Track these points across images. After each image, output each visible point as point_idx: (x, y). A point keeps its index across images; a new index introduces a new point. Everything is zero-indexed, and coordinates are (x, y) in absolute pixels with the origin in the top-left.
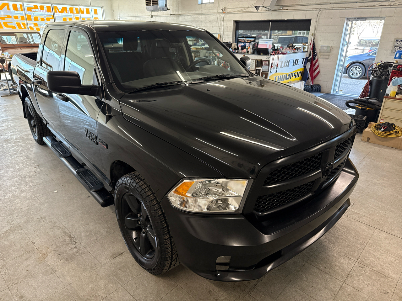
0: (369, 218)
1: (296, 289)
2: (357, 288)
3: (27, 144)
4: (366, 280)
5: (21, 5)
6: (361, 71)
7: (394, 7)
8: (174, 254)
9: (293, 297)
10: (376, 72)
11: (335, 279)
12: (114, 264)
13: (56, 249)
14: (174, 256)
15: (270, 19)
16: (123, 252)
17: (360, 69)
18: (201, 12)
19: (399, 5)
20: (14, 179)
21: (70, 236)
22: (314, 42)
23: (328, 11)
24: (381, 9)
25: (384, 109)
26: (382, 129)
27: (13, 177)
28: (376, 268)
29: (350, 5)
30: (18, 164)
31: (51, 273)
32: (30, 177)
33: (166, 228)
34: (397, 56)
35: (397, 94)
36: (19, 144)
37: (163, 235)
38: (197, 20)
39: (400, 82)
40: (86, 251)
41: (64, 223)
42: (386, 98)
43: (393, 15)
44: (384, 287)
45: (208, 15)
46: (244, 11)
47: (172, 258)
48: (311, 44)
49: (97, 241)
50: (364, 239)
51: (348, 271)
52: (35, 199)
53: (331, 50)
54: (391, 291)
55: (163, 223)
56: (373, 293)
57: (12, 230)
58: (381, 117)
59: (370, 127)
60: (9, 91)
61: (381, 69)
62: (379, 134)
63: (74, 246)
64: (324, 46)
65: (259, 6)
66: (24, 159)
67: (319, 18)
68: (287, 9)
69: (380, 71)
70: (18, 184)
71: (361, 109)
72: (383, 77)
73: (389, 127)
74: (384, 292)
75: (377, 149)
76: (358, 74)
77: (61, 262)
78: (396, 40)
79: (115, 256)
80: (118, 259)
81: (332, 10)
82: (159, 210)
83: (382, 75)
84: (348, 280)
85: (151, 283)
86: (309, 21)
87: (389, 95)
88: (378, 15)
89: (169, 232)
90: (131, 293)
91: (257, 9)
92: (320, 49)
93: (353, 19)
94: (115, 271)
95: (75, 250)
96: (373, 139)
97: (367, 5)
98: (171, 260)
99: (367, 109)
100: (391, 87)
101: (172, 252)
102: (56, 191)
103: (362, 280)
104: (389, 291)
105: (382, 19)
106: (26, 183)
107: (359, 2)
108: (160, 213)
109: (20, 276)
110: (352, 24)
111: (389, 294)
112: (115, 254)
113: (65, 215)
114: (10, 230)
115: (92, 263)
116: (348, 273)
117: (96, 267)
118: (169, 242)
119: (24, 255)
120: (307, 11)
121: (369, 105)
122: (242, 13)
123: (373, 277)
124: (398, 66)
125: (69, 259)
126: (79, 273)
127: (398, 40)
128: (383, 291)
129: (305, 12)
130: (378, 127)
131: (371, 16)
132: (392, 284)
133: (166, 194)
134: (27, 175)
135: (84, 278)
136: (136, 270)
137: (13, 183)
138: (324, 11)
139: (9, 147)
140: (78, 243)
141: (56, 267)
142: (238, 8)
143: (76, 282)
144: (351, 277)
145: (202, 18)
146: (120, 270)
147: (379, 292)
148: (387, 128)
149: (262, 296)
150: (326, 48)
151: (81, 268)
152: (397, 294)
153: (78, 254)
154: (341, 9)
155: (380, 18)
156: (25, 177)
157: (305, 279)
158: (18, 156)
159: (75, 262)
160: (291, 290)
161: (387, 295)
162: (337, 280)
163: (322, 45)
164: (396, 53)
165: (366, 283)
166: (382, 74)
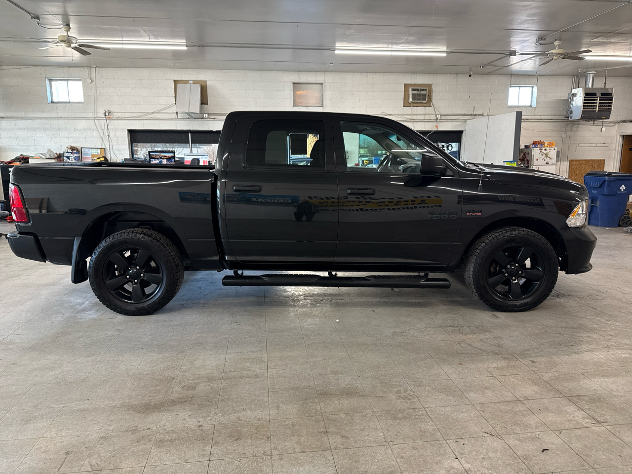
15: (191, 129)
18: (56, 116)
46: (146, 117)
68: (214, 119)
122: (143, 120)
133: (565, 221)
142: (134, 113)
145: (59, 124)
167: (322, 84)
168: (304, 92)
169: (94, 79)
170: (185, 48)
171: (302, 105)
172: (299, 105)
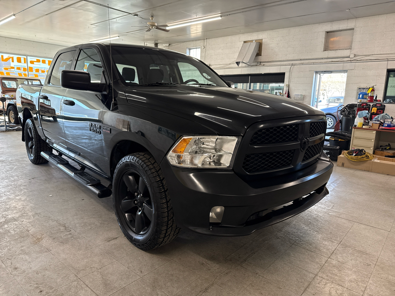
0: (349, 215)
1: (285, 262)
2: (341, 262)
3: (22, 164)
4: (349, 256)
5: (24, 58)
6: (333, 122)
7: (354, 62)
8: (169, 220)
9: (282, 268)
10: (344, 112)
11: (320, 255)
12: (109, 245)
13: (51, 235)
14: (170, 222)
15: (249, 73)
16: (117, 237)
17: (332, 120)
18: (188, 69)
19: (357, 60)
20: (9, 187)
21: (65, 226)
22: (288, 91)
23: (299, 66)
24: (343, 64)
25: (354, 139)
26: (354, 154)
27: (8, 186)
28: (358, 248)
29: (317, 61)
30: (12, 177)
31: (46, 252)
32: (25, 186)
33: (163, 193)
34: (361, 97)
35: (363, 125)
36: (15, 164)
37: (161, 198)
38: (184, 75)
39: (365, 114)
40: (81, 237)
41: (58, 217)
42: (355, 128)
43: (354, 69)
44: (367, 261)
45: (195, 71)
46: (227, 67)
47: (168, 224)
48: (286, 93)
49: (92, 230)
50: (345, 229)
51: (332, 250)
52: (30, 201)
53: (304, 98)
54: (373, 263)
55: (161, 188)
56: (357, 265)
57: (6, 222)
58: (353, 146)
59: (343, 154)
60: (5, 127)
61: (348, 109)
62: (352, 158)
63: (69, 233)
64: (298, 95)
65: (240, 62)
66: (19, 174)
67: (292, 72)
68: (264, 65)
69: (348, 111)
70: (13, 191)
71: (334, 140)
72: (351, 115)
73: (360, 152)
74: (367, 264)
75: (352, 171)
76: (331, 124)
77: (56, 244)
78: (359, 89)
79: (109, 240)
80: (113, 242)
81: (302, 66)
82: (157, 177)
83: (350, 115)
84: (333, 256)
85: (145, 258)
86: (283, 74)
87: (357, 126)
88: (341, 69)
89: (166, 197)
90: (126, 265)
91: (237, 65)
92: (294, 97)
93: (321, 73)
94: (110, 250)
95: (69, 236)
96: (347, 163)
97: (331, 61)
98: (167, 227)
99: (340, 140)
100: (358, 119)
101: (168, 216)
102: (51, 195)
103: (346, 256)
104: (371, 264)
105: (345, 72)
106: (21, 190)
107: (325, 59)
108: (159, 180)
109: (14, 254)
110: (320, 76)
111: (371, 266)
112: (109, 239)
113: (59, 212)
114: (5, 222)
115: (87, 244)
116: (333, 251)
117: (91, 248)
118: (166, 206)
119: (19, 239)
120: (281, 66)
121: (340, 136)
122: (225, 69)
123: (356, 254)
124: (362, 104)
125: (64, 242)
126: (74, 251)
127: (360, 89)
128: (365, 264)
129: (279, 67)
130: (350, 153)
131: (336, 69)
132: (374, 259)
133: (165, 156)
134: (22, 185)
135: (78, 255)
136: (130, 250)
137: (8, 190)
138: (296, 66)
139: (4, 166)
140: (73, 231)
141: (51, 248)
142: (221, 65)
143: (71, 258)
144: (335, 254)
145: (189, 73)
146: (114, 249)
147: (362, 264)
148: (358, 153)
149: (252, 267)
150: (300, 97)
151: (76, 248)
152: (378, 266)
153: (72, 238)
154: (309, 64)
155: (344, 71)
156: (20, 186)
157: (293, 255)
158: (13, 172)
159: (70, 244)
160: (280, 263)
161: (369, 267)
162: (322, 256)
163: (296, 94)
164: (360, 95)
165: (349, 258)
166: (349, 113)
167: (353, 29)
168: (338, 38)
169: (205, 46)
170: (220, 18)
171: (334, 49)
172: (331, 49)
